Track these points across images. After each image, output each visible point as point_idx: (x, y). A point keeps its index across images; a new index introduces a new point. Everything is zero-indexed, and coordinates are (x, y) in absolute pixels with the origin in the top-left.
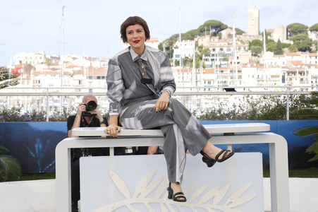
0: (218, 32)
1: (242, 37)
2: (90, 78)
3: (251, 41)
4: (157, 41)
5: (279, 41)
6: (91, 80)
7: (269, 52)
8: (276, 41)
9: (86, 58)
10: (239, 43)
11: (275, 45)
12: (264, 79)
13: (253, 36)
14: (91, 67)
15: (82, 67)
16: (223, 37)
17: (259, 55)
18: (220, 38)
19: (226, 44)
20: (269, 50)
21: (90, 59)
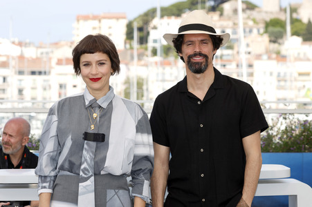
0: (218, 6)
1: (254, 14)
2: (21, 73)
3: (268, 19)
4: (124, 18)
5: (309, 22)
6: (21, 77)
7: (295, 38)
8: (305, 20)
9: (13, 43)
10: (251, 23)
11: (304, 27)
12: (288, 78)
13: (271, 13)
14: (21, 57)
15: (8, 57)
16: (225, 13)
17: (280, 41)
18: (221, 15)
19: (230, 23)
20: (295, 33)
21: (20, 44)
